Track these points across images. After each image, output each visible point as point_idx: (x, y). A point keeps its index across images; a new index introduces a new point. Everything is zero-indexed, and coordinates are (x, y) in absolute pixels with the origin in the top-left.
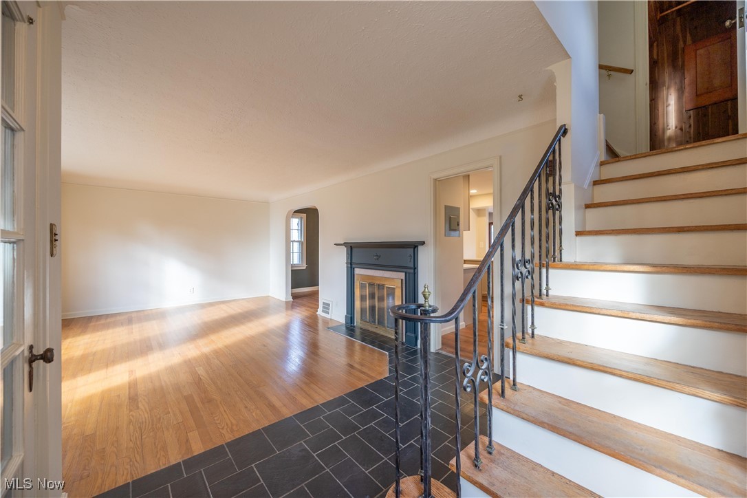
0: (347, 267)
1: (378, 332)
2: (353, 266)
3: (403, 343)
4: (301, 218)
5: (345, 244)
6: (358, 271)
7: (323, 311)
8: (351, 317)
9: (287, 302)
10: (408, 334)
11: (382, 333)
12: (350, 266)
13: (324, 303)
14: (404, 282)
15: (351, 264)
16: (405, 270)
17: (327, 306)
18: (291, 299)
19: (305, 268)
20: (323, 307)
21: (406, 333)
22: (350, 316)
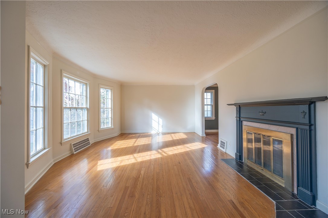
0: (237, 120)
1: (264, 173)
2: (242, 119)
3: (293, 195)
4: (212, 92)
5: (235, 104)
6: (245, 123)
7: (221, 146)
8: (240, 156)
9: (202, 137)
10: (300, 188)
11: (268, 176)
12: (238, 119)
13: (221, 141)
14: (295, 137)
15: (239, 118)
16: (297, 126)
17: (223, 144)
18: (205, 135)
19: (214, 119)
20: (221, 144)
21: (298, 186)
22: (239, 154)
